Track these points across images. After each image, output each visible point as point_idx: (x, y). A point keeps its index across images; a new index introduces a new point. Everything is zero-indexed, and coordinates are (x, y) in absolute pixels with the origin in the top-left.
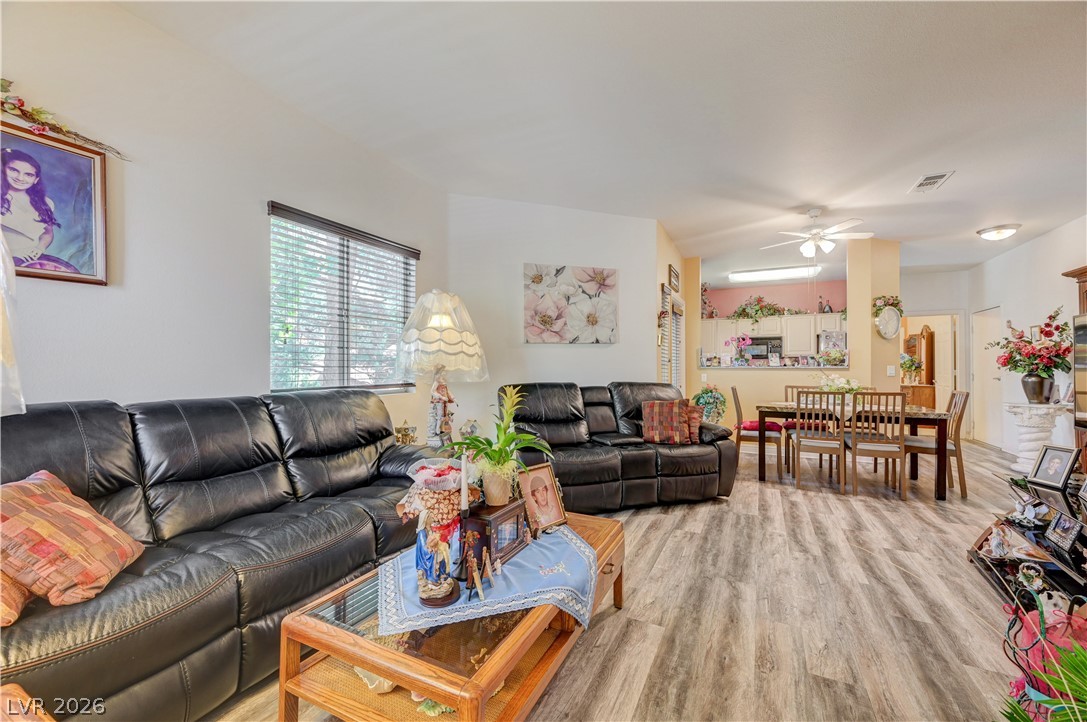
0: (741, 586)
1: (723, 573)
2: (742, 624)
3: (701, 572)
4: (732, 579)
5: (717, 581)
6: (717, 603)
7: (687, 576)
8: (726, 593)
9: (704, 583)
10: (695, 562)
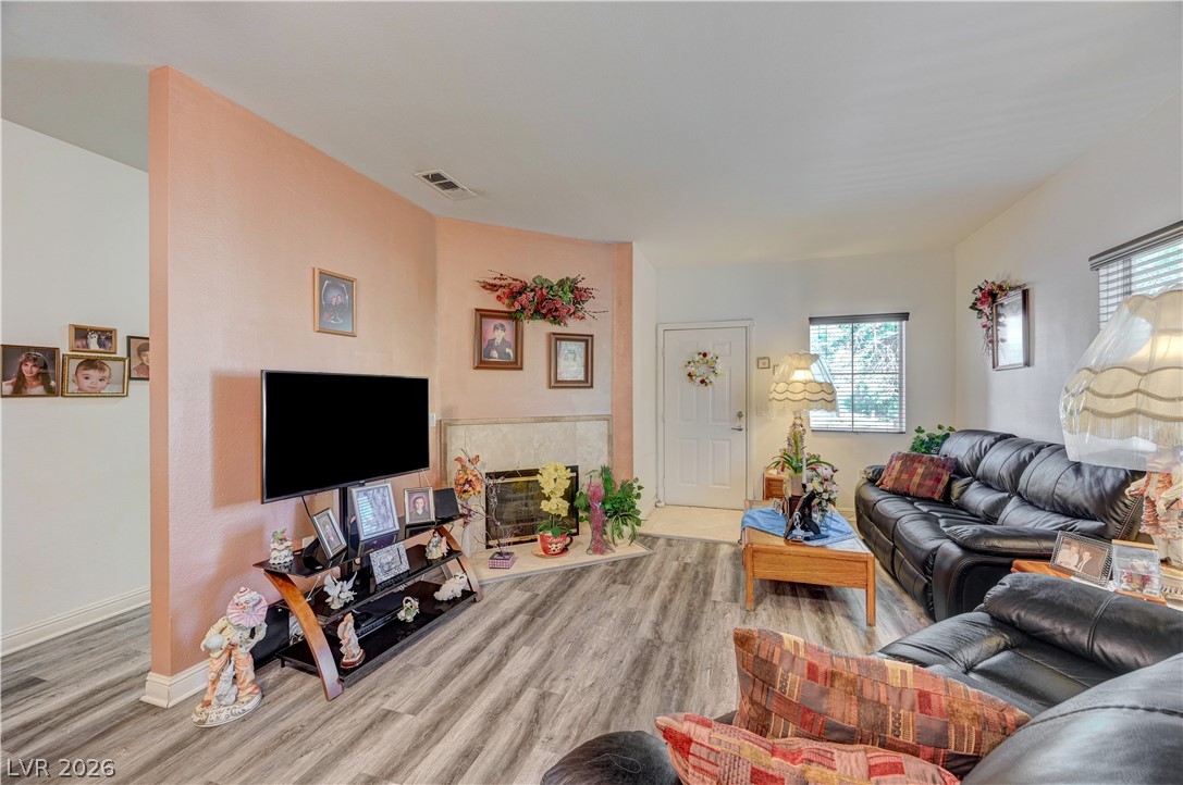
0: (649, 635)
1: (664, 648)
2: (659, 605)
3: (687, 647)
4: (657, 642)
5: (671, 639)
6: (674, 618)
7: (701, 641)
8: (666, 627)
9: (684, 634)
10: (693, 661)
